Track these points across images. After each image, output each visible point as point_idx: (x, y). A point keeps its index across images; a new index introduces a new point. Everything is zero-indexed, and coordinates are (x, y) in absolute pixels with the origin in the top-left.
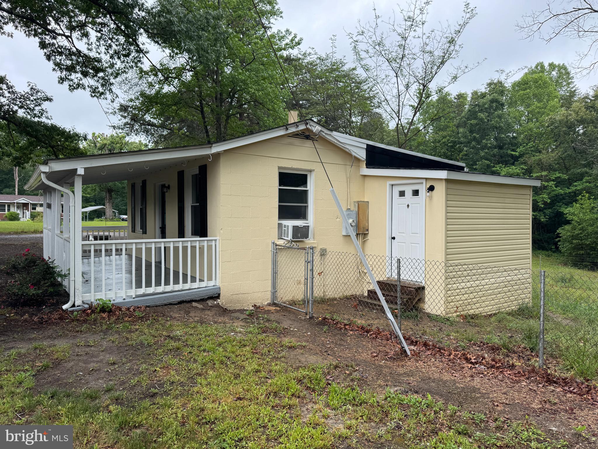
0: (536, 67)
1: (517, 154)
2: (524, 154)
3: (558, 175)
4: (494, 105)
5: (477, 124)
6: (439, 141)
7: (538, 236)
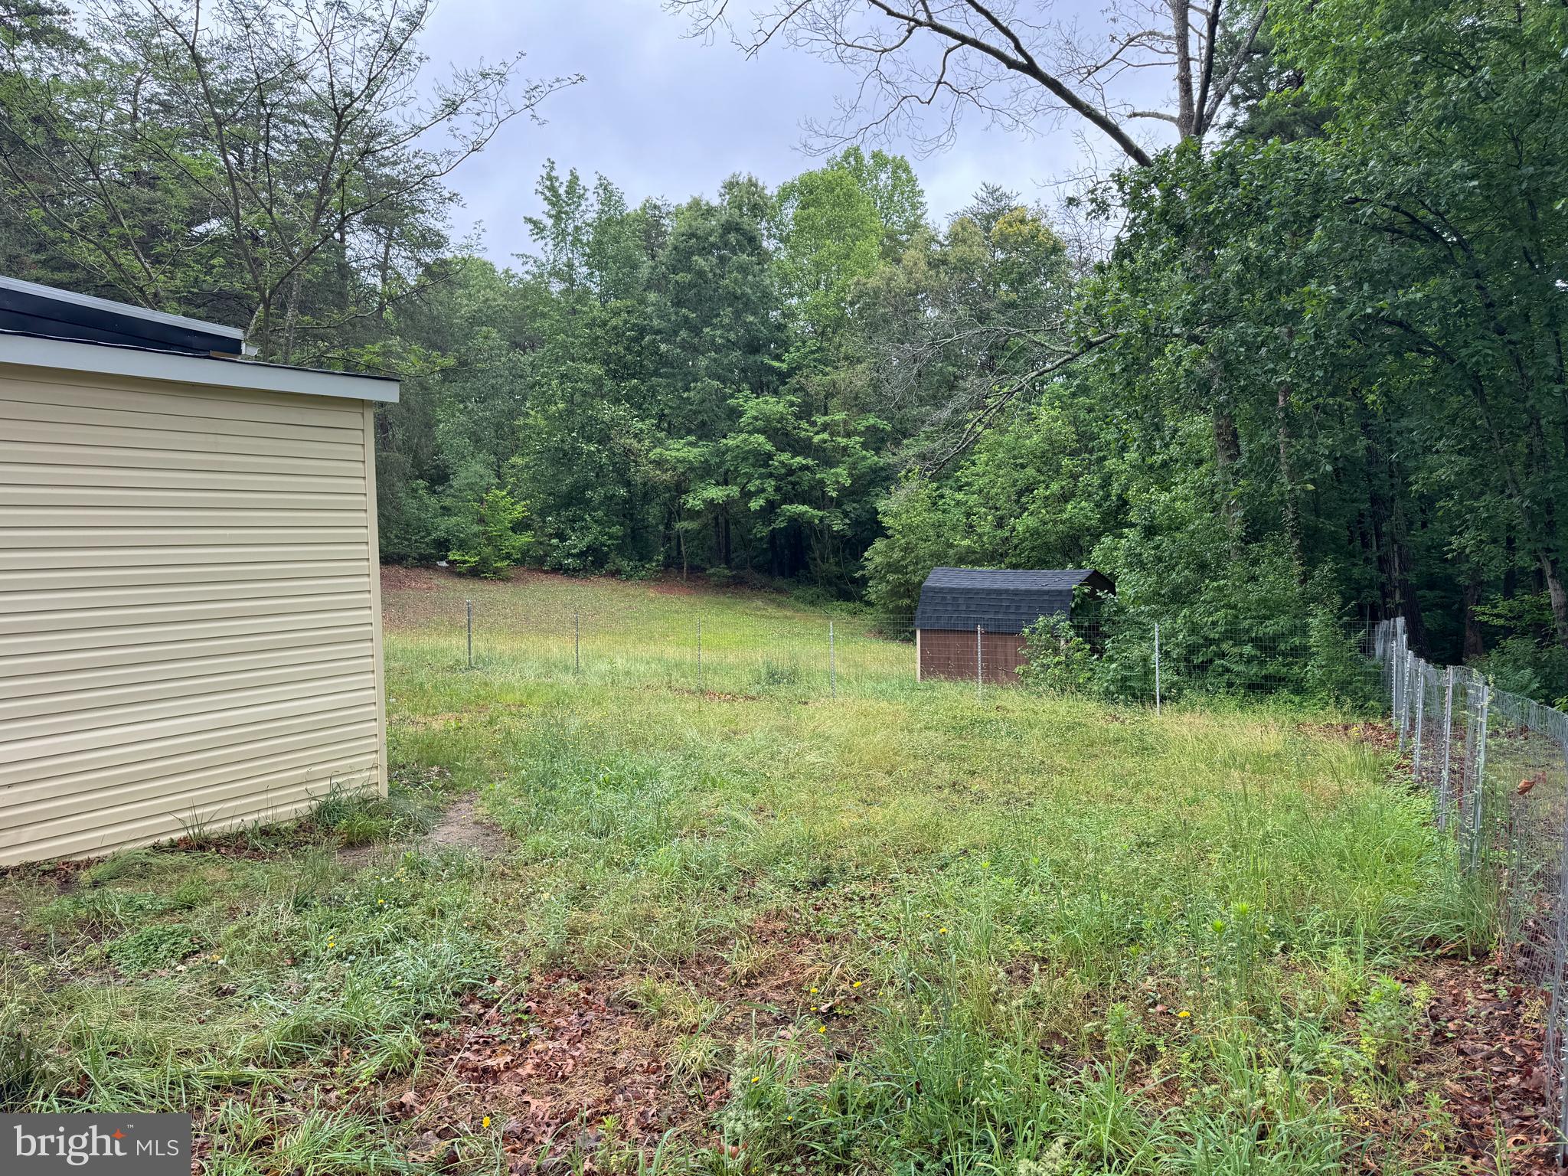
0: (846, 158)
1: (784, 366)
2: (799, 368)
3: (871, 421)
4: (732, 238)
5: (691, 285)
6: (604, 324)
7: (835, 568)
